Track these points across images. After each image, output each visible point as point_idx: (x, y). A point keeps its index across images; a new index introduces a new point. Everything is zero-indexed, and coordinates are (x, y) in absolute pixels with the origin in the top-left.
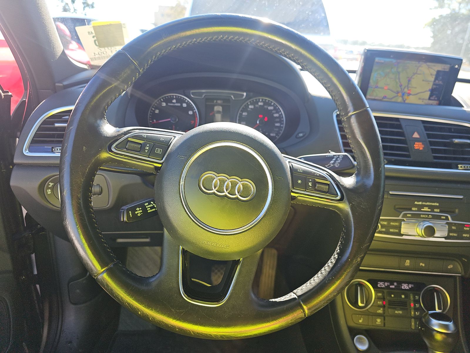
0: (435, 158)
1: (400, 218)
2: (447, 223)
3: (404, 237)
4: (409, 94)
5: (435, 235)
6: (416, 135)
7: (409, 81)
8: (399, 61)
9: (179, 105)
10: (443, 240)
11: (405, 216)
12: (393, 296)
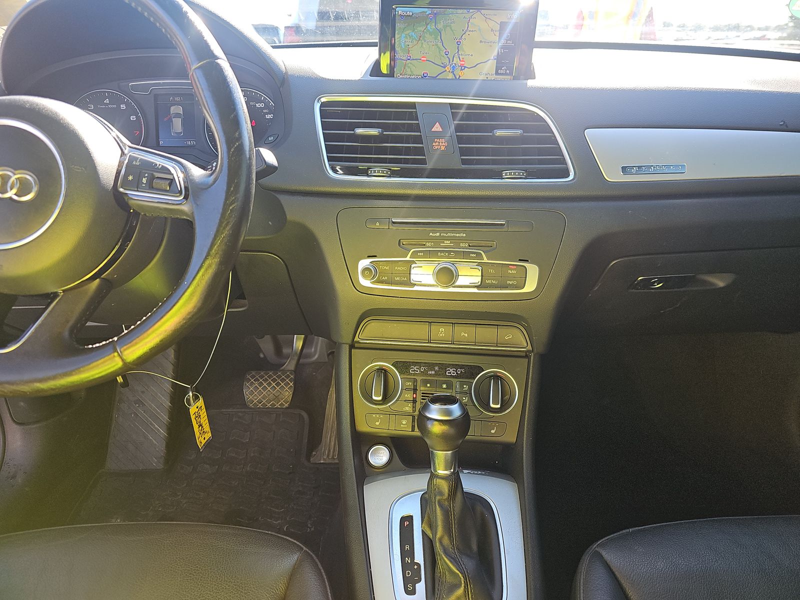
0: (464, 162)
1: (408, 258)
2: (479, 264)
3: (416, 288)
4: (463, 67)
5: (457, 284)
6: (437, 128)
7: (459, 43)
8: (435, 11)
9: (115, 106)
10: (475, 290)
11: (414, 255)
12: (428, 385)
